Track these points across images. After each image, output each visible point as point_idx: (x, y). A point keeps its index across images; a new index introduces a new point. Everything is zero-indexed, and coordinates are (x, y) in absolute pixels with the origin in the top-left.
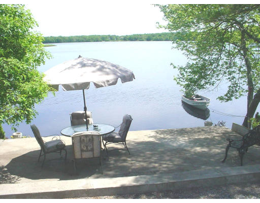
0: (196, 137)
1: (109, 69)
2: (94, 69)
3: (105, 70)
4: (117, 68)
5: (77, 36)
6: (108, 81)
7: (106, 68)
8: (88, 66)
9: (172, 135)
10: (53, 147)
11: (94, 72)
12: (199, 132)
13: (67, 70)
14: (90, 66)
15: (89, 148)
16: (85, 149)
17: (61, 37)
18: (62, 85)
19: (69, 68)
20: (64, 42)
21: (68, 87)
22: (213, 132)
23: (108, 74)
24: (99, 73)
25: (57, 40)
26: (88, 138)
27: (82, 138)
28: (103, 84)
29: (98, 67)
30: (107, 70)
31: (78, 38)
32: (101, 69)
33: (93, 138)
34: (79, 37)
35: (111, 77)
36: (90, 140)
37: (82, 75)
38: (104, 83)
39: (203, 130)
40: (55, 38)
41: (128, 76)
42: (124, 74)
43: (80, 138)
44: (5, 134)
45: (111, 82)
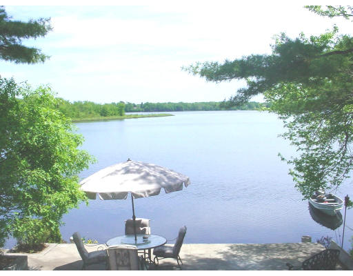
0: (275, 257)
1: (154, 176)
2: (137, 176)
3: (149, 178)
4: (165, 175)
5: (204, 103)
6: (149, 191)
7: (150, 175)
8: (132, 172)
9: (247, 253)
10: (94, 258)
11: (135, 180)
12: (284, 250)
13: (109, 176)
14: (134, 172)
15: (126, 263)
16: (121, 263)
17: (181, 103)
18: (100, 194)
19: (111, 174)
20: (186, 110)
21: (105, 196)
22: (301, 251)
23: (150, 182)
24: (141, 181)
25: (177, 107)
26: (123, 253)
27: (118, 252)
28: (143, 195)
29: (142, 174)
30: (152, 178)
31: (204, 105)
32: (145, 177)
33: (129, 253)
34: (206, 103)
35: (153, 187)
36: (125, 254)
37: (122, 184)
38: (144, 193)
39: (290, 248)
40: (175, 104)
41: (175, 185)
42: (170, 183)
43: (116, 253)
44: (61, 237)
45: (152, 192)
